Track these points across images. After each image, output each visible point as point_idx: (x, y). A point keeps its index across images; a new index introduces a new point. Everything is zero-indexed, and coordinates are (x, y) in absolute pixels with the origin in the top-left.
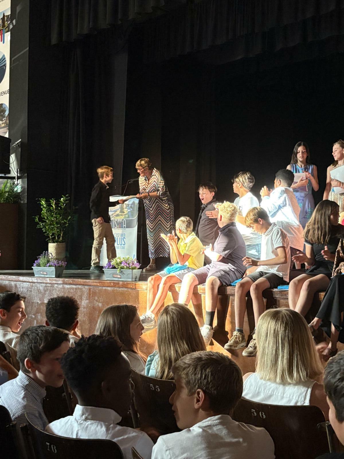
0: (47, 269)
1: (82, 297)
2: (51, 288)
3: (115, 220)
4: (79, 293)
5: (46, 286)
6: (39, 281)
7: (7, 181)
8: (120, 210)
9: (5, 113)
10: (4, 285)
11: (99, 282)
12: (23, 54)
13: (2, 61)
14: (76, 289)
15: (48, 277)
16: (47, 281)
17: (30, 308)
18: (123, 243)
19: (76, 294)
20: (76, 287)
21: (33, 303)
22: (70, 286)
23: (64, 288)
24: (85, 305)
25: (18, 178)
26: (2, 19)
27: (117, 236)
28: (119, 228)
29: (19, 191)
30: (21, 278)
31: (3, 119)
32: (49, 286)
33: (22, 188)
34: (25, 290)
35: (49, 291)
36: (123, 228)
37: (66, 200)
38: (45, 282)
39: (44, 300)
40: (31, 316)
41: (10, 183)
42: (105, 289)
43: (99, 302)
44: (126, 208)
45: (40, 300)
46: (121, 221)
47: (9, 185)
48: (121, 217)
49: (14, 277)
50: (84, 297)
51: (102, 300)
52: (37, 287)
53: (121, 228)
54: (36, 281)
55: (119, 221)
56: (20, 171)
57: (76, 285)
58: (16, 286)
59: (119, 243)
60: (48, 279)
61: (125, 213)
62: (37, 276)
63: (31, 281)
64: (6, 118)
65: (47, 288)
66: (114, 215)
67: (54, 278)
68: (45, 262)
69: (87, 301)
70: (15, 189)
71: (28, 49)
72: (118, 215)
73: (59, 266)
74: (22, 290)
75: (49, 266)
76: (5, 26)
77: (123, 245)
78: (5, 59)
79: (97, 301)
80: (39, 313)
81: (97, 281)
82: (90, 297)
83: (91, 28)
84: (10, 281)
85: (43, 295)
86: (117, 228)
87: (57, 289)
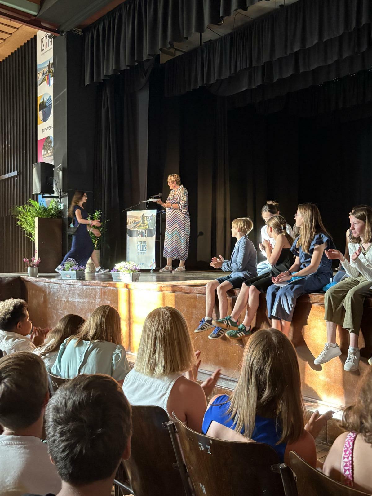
0: (70, 272)
1: (96, 296)
2: (74, 288)
3: (138, 230)
4: (94, 293)
5: (70, 287)
6: (66, 283)
7: (54, 199)
8: (142, 221)
9: (52, 144)
10: (41, 286)
11: (108, 284)
12: (62, 94)
13: (49, 101)
14: (91, 289)
15: (71, 280)
16: (70, 282)
17: (59, 305)
18: (145, 249)
19: (92, 293)
20: (91, 287)
21: (61, 301)
22: (87, 287)
23: (83, 288)
24: (98, 303)
25: (62, 197)
26: (48, 66)
27: (140, 243)
28: (141, 237)
29: (62, 208)
30: (53, 280)
31: (51, 149)
32: (72, 287)
33: (64, 206)
34: (55, 290)
35: (72, 291)
36: (144, 237)
37: (100, 215)
38: (69, 284)
39: (68, 298)
40: (60, 312)
41: (56, 201)
42: (112, 289)
43: (108, 300)
44: (146, 220)
45: (66, 299)
46: (143, 231)
47: (54, 203)
48: (143, 227)
49: (47, 279)
50: (97, 296)
51: (110, 298)
52: (64, 288)
53: (143, 237)
54: (62, 283)
55: (141, 231)
56: (63, 191)
57: (91, 286)
58: (49, 286)
59: (141, 250)
60: (71, 281)
61: (146, 224)
62: (64, 278)
63: (59, 282)
64: (52, 148)
65: (71, 288)
66: (137, 226)
67: (75, 280)
68: (69, 267)
69: (100, 299)
70: (59, 206)
71: (66, 89)
72: (140, 226)
73: (79, 270)
74: (53, 290)
75: (73, 270)
76: (51, 72)
77: (144, 251)
78: (51, 99)
79: (106, 299)
80: (65, 309)
81: (106, 282)
82: (101, 296)
83: (114, 70)
84: (45, 282)
85: (68, 294)
86: (140, 237)
87: (78, 289)
